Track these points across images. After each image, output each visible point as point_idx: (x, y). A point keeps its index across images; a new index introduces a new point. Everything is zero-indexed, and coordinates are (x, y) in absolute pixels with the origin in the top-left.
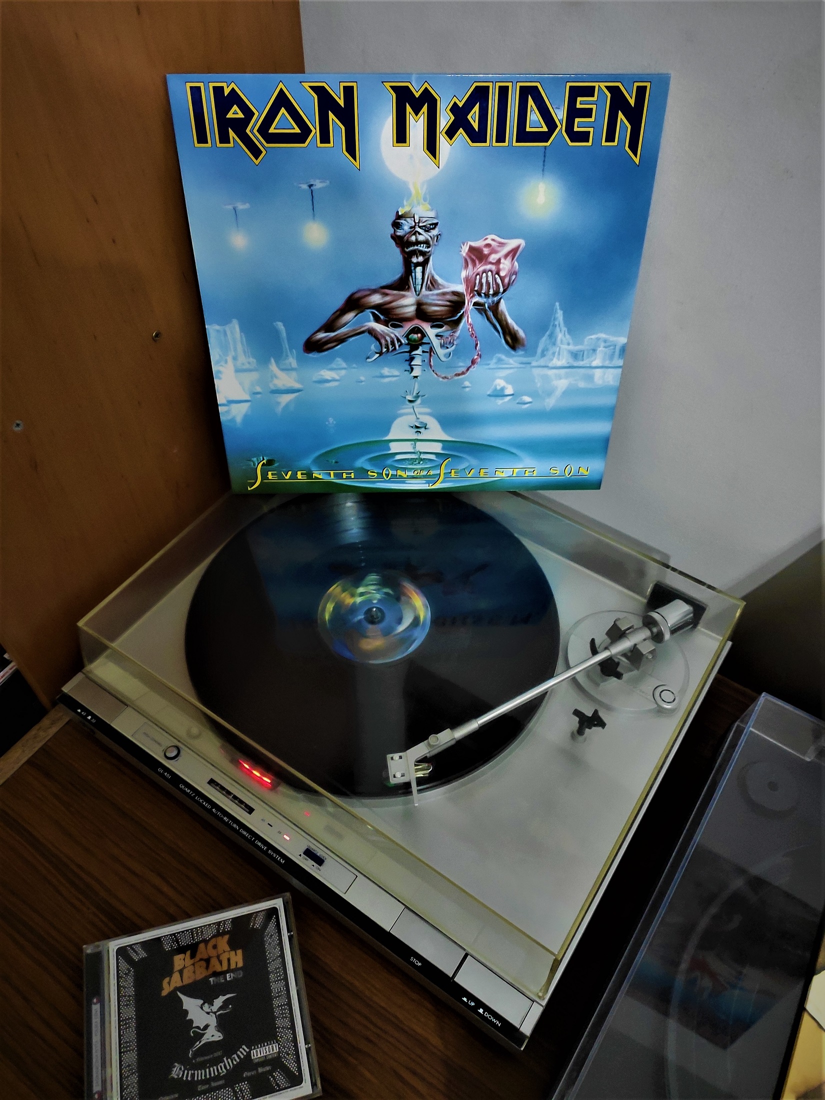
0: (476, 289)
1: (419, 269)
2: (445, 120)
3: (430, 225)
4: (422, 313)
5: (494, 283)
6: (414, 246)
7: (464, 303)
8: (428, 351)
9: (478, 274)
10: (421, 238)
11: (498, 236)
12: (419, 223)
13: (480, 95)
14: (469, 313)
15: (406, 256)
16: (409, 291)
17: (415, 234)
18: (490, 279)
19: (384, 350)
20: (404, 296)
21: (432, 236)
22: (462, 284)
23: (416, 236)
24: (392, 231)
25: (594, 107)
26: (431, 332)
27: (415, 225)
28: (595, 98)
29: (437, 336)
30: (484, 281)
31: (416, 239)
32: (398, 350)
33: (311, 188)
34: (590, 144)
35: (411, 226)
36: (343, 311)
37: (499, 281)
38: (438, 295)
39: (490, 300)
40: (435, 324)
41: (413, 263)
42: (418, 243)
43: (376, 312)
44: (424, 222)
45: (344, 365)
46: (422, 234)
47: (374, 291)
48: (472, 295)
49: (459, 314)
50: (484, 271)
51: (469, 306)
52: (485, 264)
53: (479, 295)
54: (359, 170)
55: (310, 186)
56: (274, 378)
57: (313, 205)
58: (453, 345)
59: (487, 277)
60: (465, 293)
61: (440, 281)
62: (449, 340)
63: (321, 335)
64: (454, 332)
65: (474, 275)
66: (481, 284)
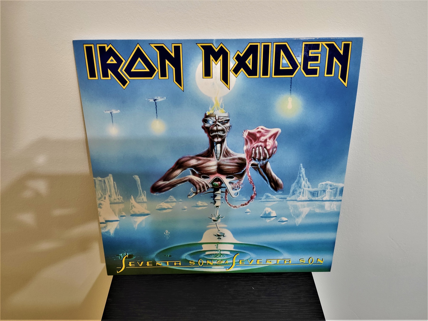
0: (253, 156)
1: (219, 145)
2: (232, 63)
3: (225, 120)
4: (220, 170)
5: (263, 153)
6: (215, 132)
7: (246, 164)
8: (225, 191)
9: (254, 148)
10: (219, 128)
11: (265, 127)
12: (218, 119)
13: (253, 50)
14: (249, 170)
15: (211, 138)
16: (213, 158)
17: (216, 126)
18: (261, 151)
19: (199, 191)
20: (210, 160)
21: (226, 127)
22: (244, 153)
23: (217, 127)
24: (202, 124)
25: (319, 55)
26: (226, 181)
27: (216, 121)
28: (320, 51)
29: (230, 183)
30: (257, 152)
31: (217, 129)
32: (207, 191)
33: (156, 101)
34: (317, 75)
35: (213, 121)
36: (174, 169)
37: (266, 151)
38: (230, 159)
39: (261, 163)
40: (229, 176)
41: (215, 142)
42: (218, 131)
43: (194, 170)
44: (221, 119)
45: (175, 200)
46: (220, 126)
47: (192, 158)
48: (250, 160)
49: (243, 171)
50: (257, 146)
51: (249, 166)
52: (258, 142)
53: (255, 159)
54: (183, 91)
55: (155, 100)
56: (133, 207)
57: (156, 110)
58: (239, 188)
59: (259, 149)
60: (246, 159)
61: (231, 151)
62: (237, 185)
63: (161, 183)
64: (240, 181)
65: (251, 148)
66: (255, 153)
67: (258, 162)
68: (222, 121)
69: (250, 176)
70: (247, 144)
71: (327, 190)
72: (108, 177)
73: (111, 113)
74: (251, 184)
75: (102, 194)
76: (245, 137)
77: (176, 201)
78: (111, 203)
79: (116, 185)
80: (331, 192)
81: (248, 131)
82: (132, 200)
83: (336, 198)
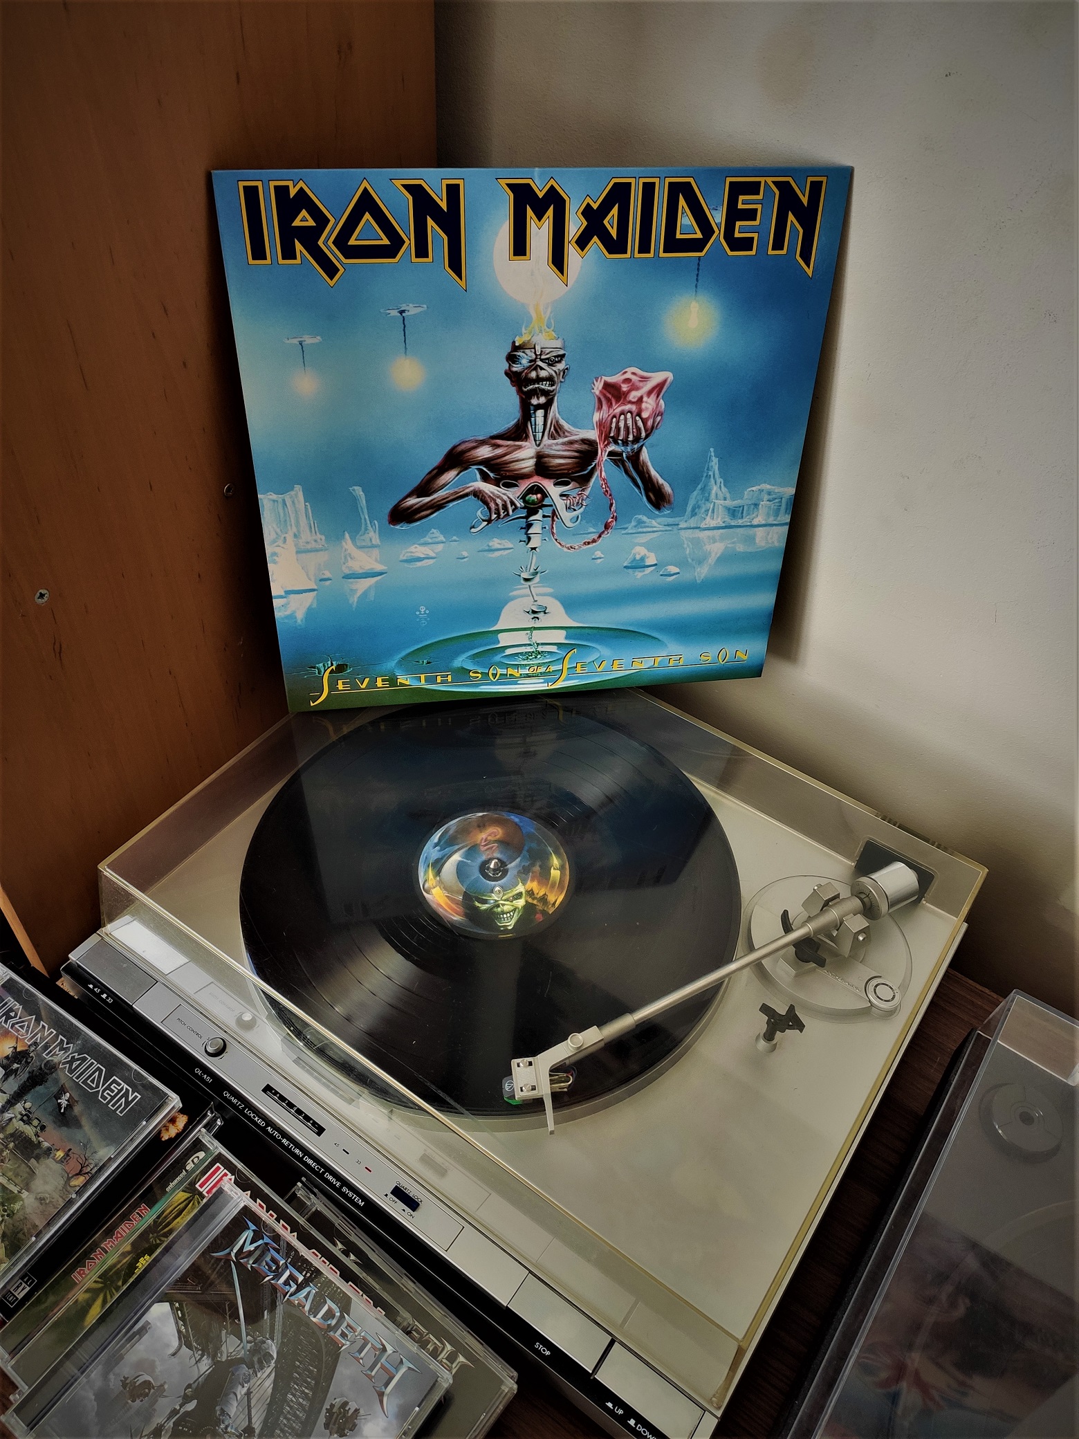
0: (612, 435)
1: (540, 413)
2: (574, 225)
3: (555, 357)
4: (542, 467)
5: (634, 427)
6: (534, 384)
7: (596, 453)
9: (614, 416)
10: (543, 374)
12: (541, 355)
13: (619, 194)
16: (526, 441)
17: (535, 369)
18: (630, 422)
19: (494, 516)
20: (520, 447)
21: (557, 371)
22: (594, 429)
23: (537, 372)
24: (506, 366)
25: (759, 207)
26: (554, 491)
27: (536, 358)
29: (562, 495)
30: (622, 424)
31: (538, 376)
32: (512, 516)
33: (404, 314)
34: (753, 252)
35: (530, 359)
36: (441, 469)
37: (640, 424)
38: (564, 444)
39: (629, 449)
40: (559, 480)
41: (532, 405)
42: (539, 380)
43: (485, 469)
44: (548, 354)
46: (544, 369)
47: (482, 443)
48: (606, 443)
49: (590, 467)
50: (622, 413)
51: (603, 456)
52: (625, 404)
53: (616, 442)
54: (466, 291)
55: (402, 312)
56: (349, 559)
57: (405, 336)
58: (582, 506)
59: (626, 420)
60: (598, 441)
61: (566, 426)
62: (577, 501)
63: (412, 501)
64: (583, 490)
65: (610, 418)
66: (618, 428)
67: (623, 448)
68: (548, 359)
69: (604, 480)
70: (600, 408)
71: (761, 503)
72: (293, 493)
73: (301, 344)
74: (606, 495)
75: (278, 530)
76: (597, 393)
77: (444, 540)
78: (297, 552)
79: (310, 511)
80: (770, 507)
81: (604, 378)
82: (348, 544)
83: (779, 518)
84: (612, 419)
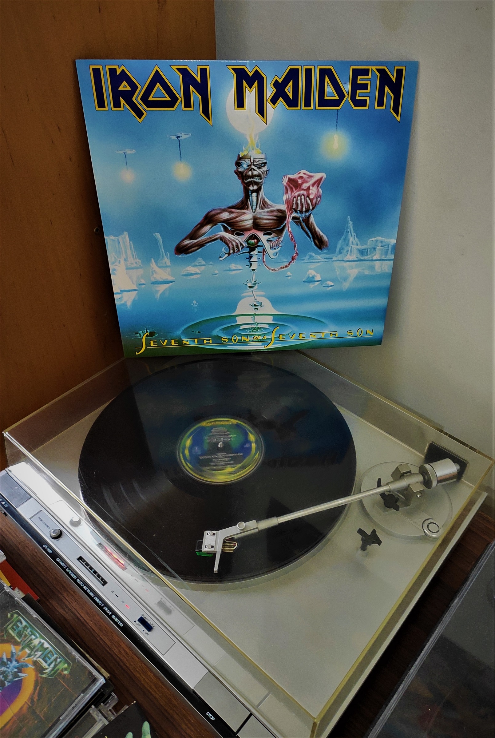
0: (294, 207)
1: (254, 194)
3: (261, 163)
4: (257, 225)
5: (306, 203)
6: (250, 178)
7: (286, 217)
8: (262, 251)
9: (295, 197)
10: (255, 173)
11: (308, 171)
12: (253, 162)
14: (289, 224)
15: (245, 185)
16: (247, 210)
18: (303, 201)
19: (231, 252)
20: (244, 213)
21: (263, 172)
22: (284, 204)
23: (252, 171)
24: (235, 168)
26: (263, 238)
27: (251, 164)
29: (268, 241)
30: (299, 202)
31: (252, 174)
32: (241, 251)
35: (248, 164)
36: (202, 224)
37: (309, 202)
38: (268, 212)
39: (303, 215)
40: (266, 232)
41: (250, 190)
42: (253, 176)
43: (226, 225)
44: (257, 162)
46: (256, 170)
47: (224, 210)
48: (291, 212)
49: (283, 225)
50: (299, 195)
51: (289, 219)
52: (300, 191)
58: (279, 247)
59: (301, 199)
60: (286, 211)
61: (269, 202)
62: (276, 244)
63: (187, 242)
64: (279, 238)
65: (292, 198)
66: (297, 204)
67: (300, 215)
68: (258, 164)
69: (290, 232)
70: (287, 192)
71: (377, 247)
74: (292, 241)
76: (285, 184)
81: (288, 176)
84: (294, 198)
